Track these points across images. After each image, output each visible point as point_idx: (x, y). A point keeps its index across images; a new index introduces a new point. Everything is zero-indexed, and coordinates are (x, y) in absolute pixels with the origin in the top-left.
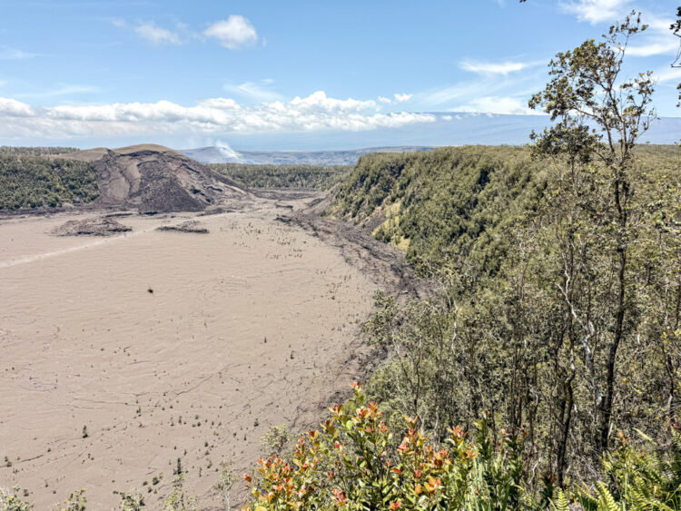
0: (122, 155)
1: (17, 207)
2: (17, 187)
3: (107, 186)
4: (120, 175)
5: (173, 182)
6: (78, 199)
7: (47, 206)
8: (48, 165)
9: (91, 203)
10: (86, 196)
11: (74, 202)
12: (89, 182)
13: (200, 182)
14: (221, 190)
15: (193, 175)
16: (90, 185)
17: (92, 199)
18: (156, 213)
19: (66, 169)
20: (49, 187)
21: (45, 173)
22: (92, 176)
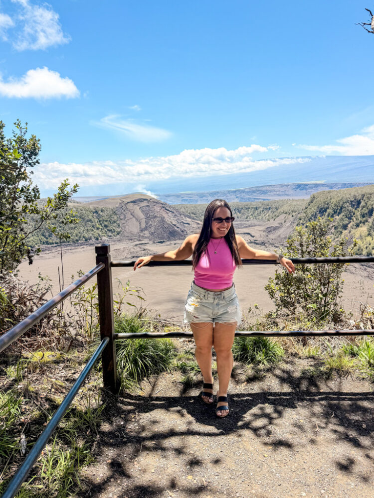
0: (128, 203)
1: (77, 241)
2: (75, 227)
3: (126, 225)
4: (131, 216)
5: (163, 220)
6: (110, 234)
7: (94, 239)
8: (91, 211)
9: (118, 237)
10: (114, 232)
11: (108, 236)
12: (115, 222)
13: (175, 219)
14: (189, 224)
15: (170, 214)
16: (115, 224)
17: (118, 234)
19: (101, 213)
20: (93, 226)
21: (90, 217)
22: (115, 218)
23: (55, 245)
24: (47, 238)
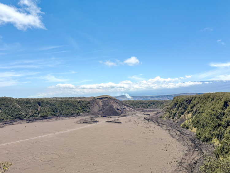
0: (98, 99)
1: (68, 114)
2: (68, 109)
3: (93, 108)
4: (96, 105)
5: (111, 107)
6: (84, 112)
7: (76, 114)
8: (77, 102)
9: (88, 113)
10: (87, 111)
11: (83, 113)
12: (88, 107)
13: (119, 106)
14: (126, 109)
15: (117, 104)
16: (88, 108)
18: (106, 116)
19: (82, 103)
20: (77, 108)
21: (76, 104)
22: (89, 105)
23: (58, 116)
24: (55, 113)
